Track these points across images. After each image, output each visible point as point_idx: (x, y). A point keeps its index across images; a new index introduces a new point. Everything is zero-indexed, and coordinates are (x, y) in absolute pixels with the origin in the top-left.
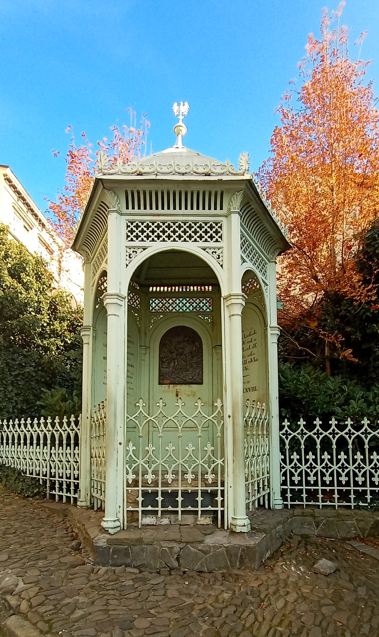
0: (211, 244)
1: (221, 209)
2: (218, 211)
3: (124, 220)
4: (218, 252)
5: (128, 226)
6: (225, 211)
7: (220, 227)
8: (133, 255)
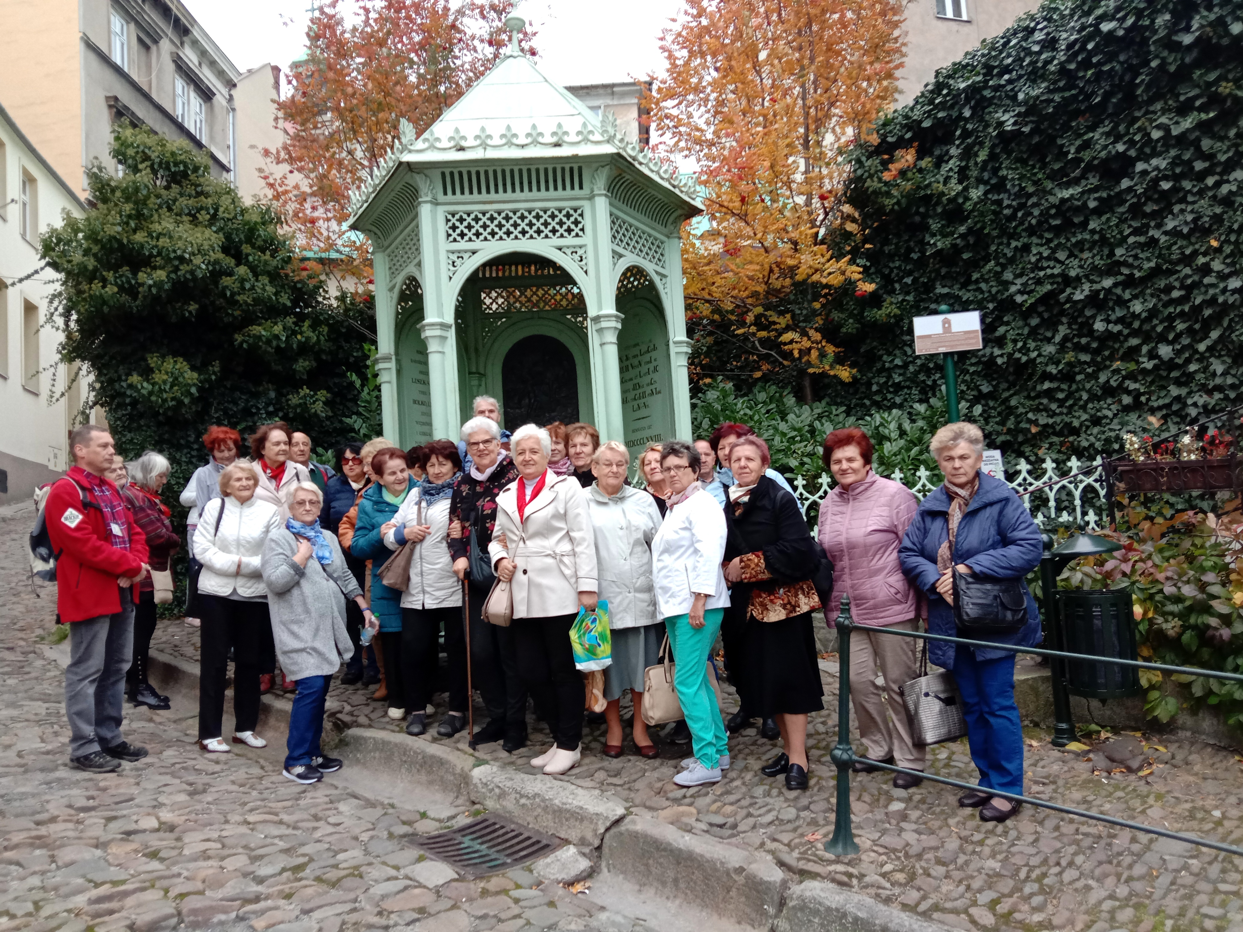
0: (570, 240)
1: (581, 187)
2: (577, 192)
3: (441, 212)
4: (580, 252)
5: (448, 220)
6: (586, 191)
7: (581, 215)
8: (458, 262)
